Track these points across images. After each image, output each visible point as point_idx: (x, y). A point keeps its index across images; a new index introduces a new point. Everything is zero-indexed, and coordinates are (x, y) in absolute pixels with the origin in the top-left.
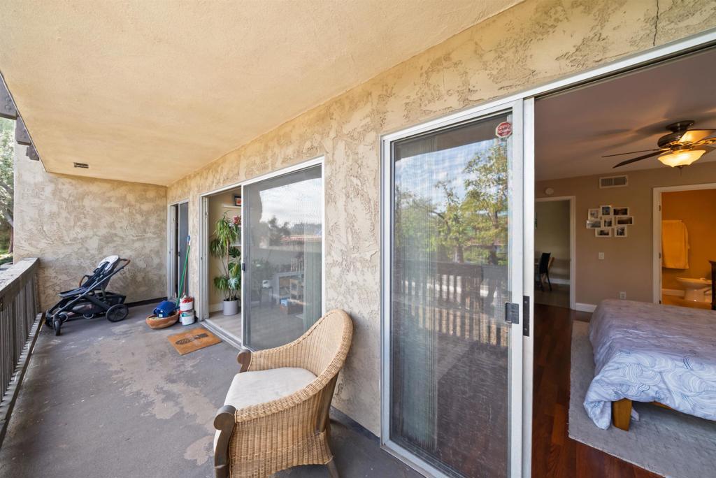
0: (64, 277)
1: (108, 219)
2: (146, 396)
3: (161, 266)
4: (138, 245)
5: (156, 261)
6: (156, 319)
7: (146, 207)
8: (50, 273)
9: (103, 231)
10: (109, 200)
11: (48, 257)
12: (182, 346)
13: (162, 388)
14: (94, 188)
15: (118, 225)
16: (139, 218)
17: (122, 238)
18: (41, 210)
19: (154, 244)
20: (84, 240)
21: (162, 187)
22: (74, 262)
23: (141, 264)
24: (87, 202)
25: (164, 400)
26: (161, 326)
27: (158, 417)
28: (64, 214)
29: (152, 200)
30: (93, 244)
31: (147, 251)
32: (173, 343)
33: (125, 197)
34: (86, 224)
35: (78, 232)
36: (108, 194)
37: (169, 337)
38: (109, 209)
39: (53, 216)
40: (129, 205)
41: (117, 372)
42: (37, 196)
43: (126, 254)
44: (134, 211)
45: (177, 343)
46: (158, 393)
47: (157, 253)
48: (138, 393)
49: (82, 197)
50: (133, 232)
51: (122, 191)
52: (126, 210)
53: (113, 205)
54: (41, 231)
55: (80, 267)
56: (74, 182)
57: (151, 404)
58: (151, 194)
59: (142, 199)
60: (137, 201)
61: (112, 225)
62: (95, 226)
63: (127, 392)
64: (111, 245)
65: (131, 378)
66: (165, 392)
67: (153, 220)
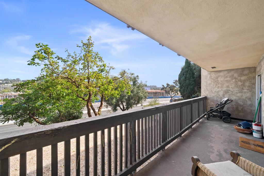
0: (212, 103)
1: (226, 84)
2: (213, 149)
3: (252, 105)
4: (239, 95)
5: (249, 103)
6: (239, 128)
7: (243, 78)
8: (209, 101)
9: (225, 89)
10: (227, 77)
11: (209, 96)
12: (243, 144)
13: (220, 151)
14: (221, 74)
15: (230, 87)
16: (240, 83)
17: (232, 91)
18: (207, 83)
19: (248, 95)
20: (218, 92)
21: (253, 67)
22: (215, 99)
23: (241, 103)
24: (219, 79)
25: (217, 155)
26: (241, 131)
27: (211, 157)
28: (212, 83)
29: (246, 75)
30: (221, 93)
31: (244, 97)
32: (240, 140)
33: (233, 75)
34: (219, 86)
35: (216, 89)
36: (226, 75)
37: (241, 137)
38: (227, 81)
39: (210, 84)
40: (235, 78)
41: (212, 137)
42: (206, 79)
43: (233, 98)
44: (237, 80)
45: (242, 141)
46: (217, 151)
47: (250, 99)
48: (212, 147)
49: (217, 78)
50: (237, 89)
51: (232, 73)
52: (234, 80)
53: (228, 79)
54: (207, 89)
55: (217, 101)
56: (215, 73)
57: (213, 153)
58: (246, 72)
59: (241, 75)
60: (239, 76)
61: (228, 87)
62: (222, 87)
63: (210, 144)
64: (228, 94)
65: (214, 142)
66: (220, 153)
67: (247, 84)
